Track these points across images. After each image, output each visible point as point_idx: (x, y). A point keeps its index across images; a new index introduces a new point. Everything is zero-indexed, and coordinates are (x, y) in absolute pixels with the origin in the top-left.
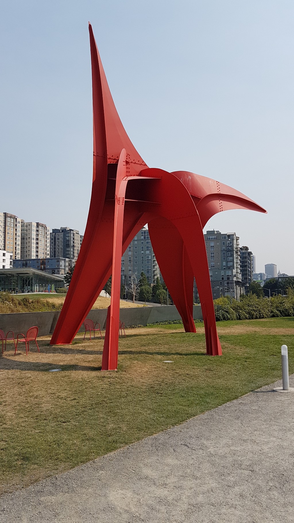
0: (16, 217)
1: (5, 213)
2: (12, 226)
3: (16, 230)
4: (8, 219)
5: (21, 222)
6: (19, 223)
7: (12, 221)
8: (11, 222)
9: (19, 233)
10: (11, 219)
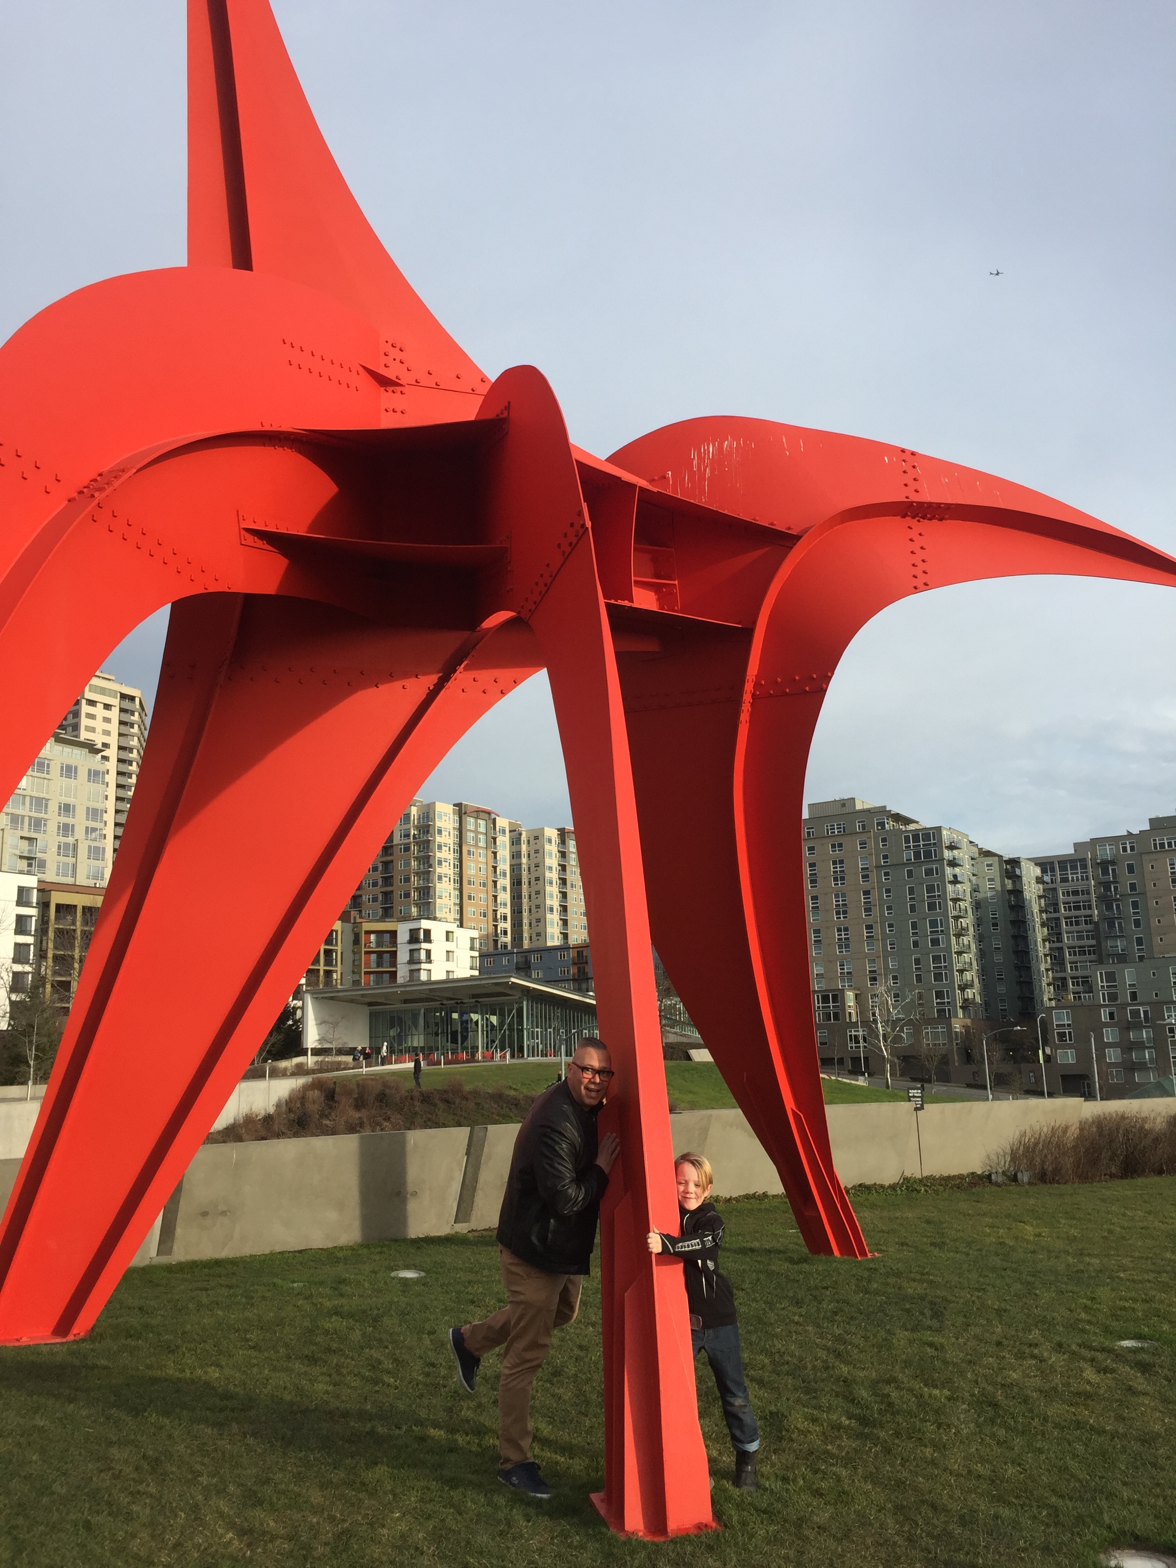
0: (493, 816)
1: (459, 805)
2: (482, 844)
3: (495, 853)
4: (470, 822)
5: (510, 831)
6: (504, 832)
7: (482, 829)
8: (476, 832)
9: (504, 866)
10: (479, 821)
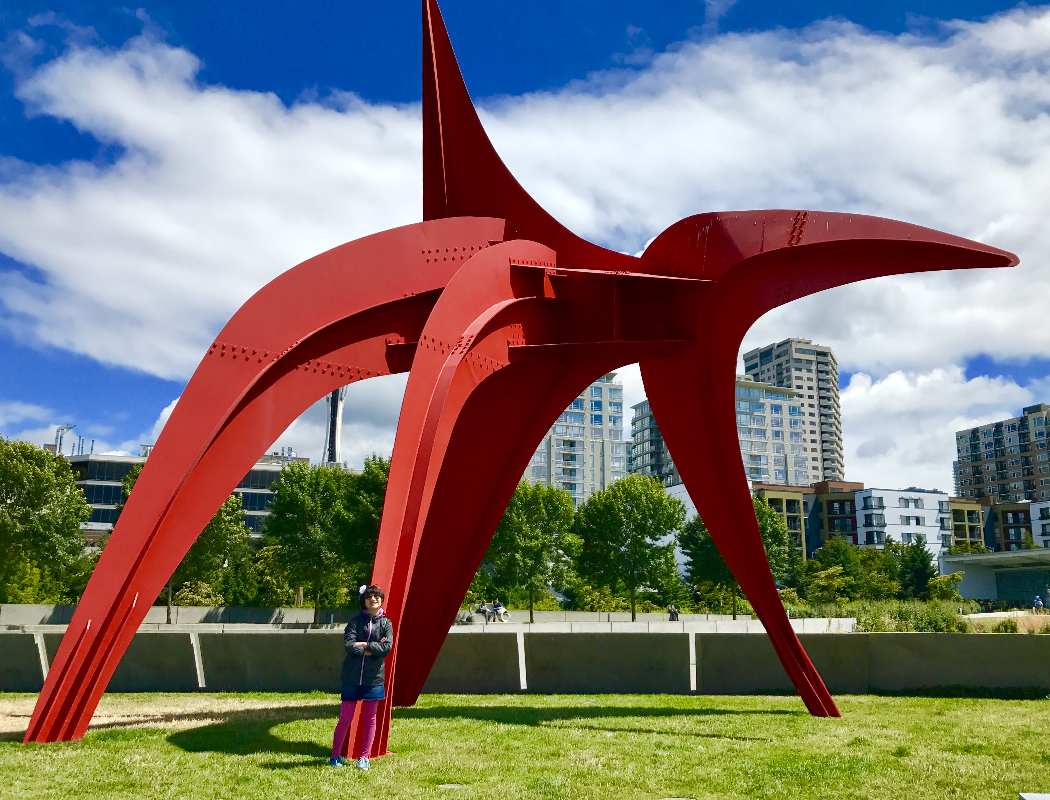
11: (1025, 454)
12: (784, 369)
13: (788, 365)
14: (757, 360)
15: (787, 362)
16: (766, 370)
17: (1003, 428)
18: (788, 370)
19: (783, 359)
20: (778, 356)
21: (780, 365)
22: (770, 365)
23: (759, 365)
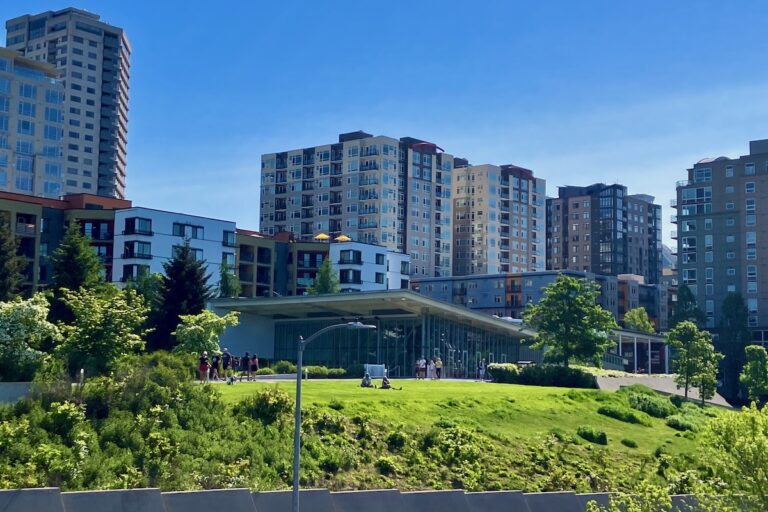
2: (427, 177)
3: (439, 188)
7: (427, 163)
10: (424, 156)
11: (334, 189)
12: (59, 48)
13: (65, 43)
14: (24, 31)
15: (65, 39)
16: (35, 48)
17: (315, 156)
18: (64, 49)
19: (58, 35)
20: (53, 30)
21: (55, 42)
22: (41, 41)
23: (26, 38)
